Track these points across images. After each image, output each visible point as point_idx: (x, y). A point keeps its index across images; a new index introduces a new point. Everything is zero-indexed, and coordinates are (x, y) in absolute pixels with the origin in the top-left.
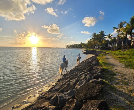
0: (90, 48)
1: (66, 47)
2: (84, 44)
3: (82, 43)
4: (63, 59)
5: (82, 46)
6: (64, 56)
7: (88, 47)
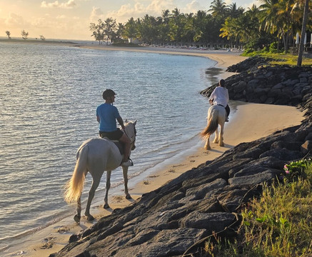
0: (280, 48)
1: (99, 37)
2: (235, 13)
3: (219, 8)
4: (101, 111)
5: (225, 32)
6: (109, 95)
7: (264, 41)
